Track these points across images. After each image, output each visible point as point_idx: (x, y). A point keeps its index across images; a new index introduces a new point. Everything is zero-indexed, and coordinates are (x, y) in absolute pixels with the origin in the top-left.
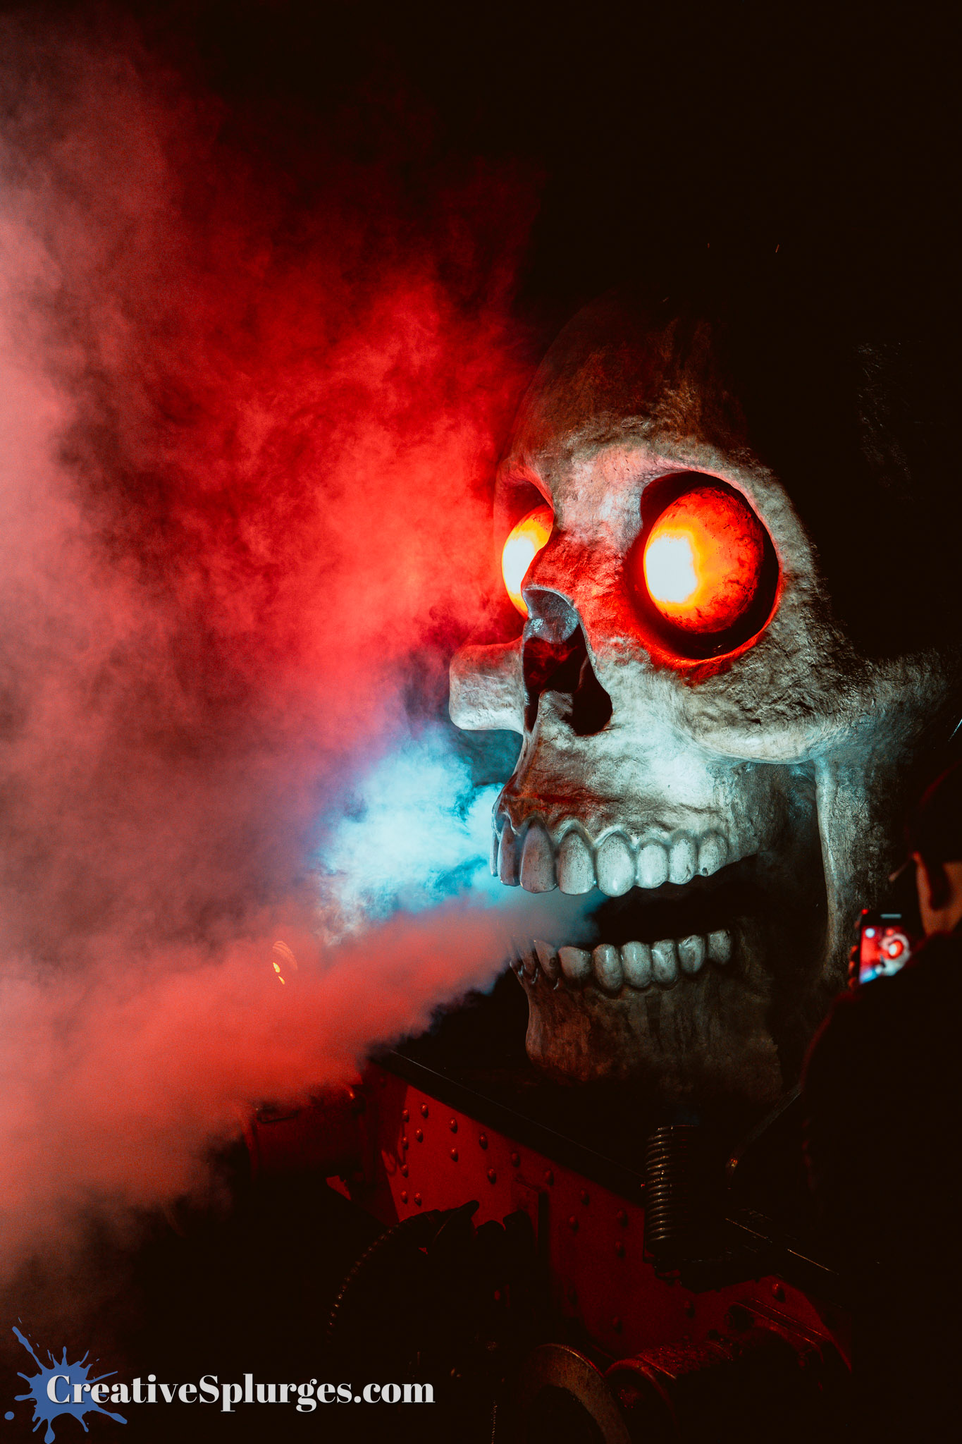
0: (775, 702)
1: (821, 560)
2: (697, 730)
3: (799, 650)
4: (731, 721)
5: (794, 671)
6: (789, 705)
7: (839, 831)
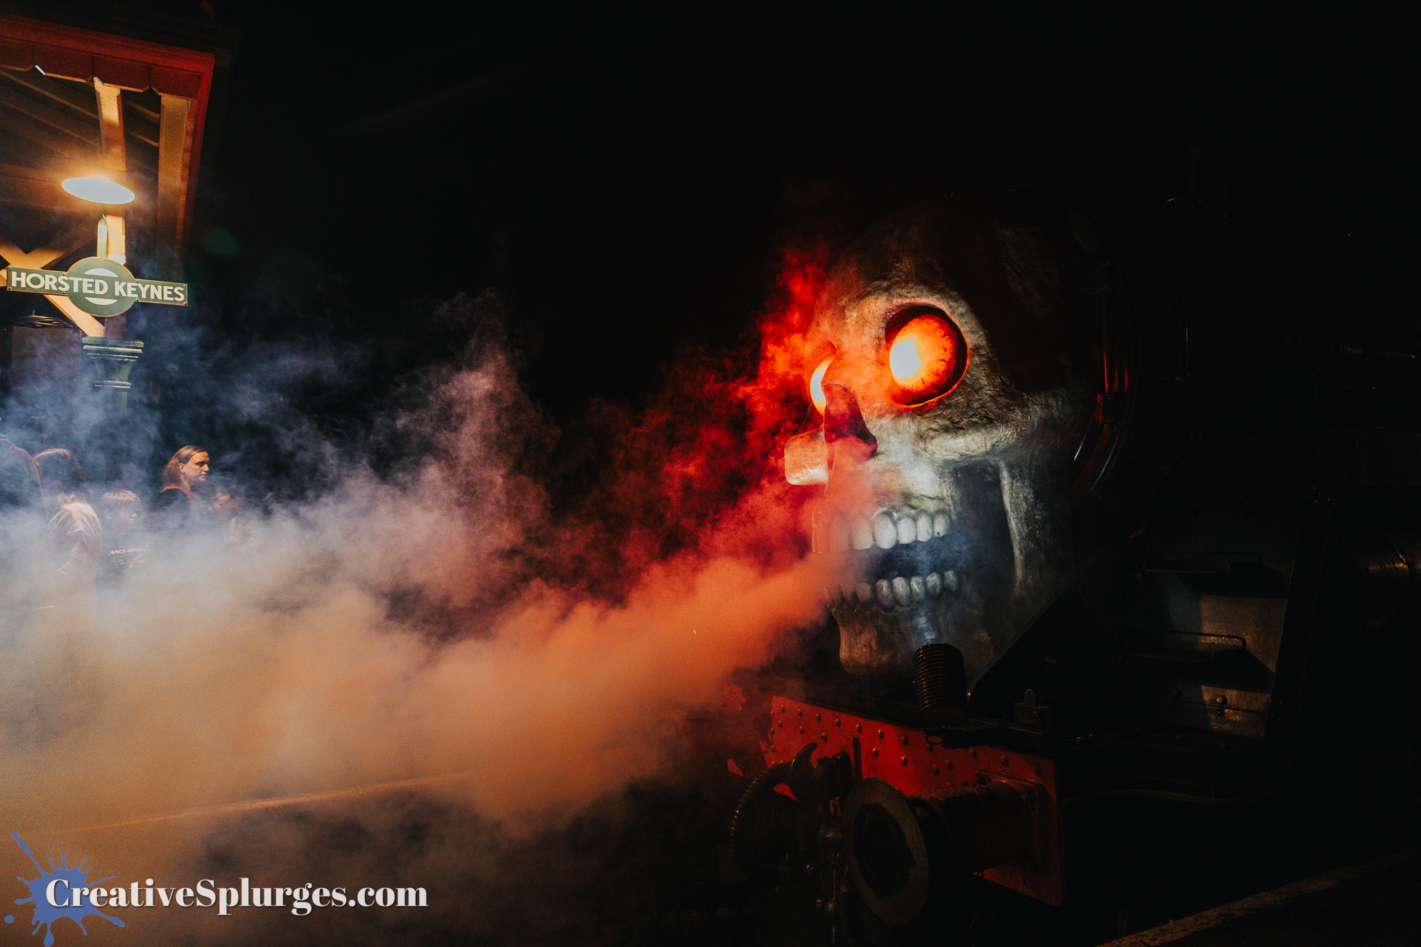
0: (971, 417)
1: (991, 337)
2: (927, 440)
3: (983, 388)
4: (946, 430)
5: (981, 399)
6: (979, 418)
7: (1016, 507)
